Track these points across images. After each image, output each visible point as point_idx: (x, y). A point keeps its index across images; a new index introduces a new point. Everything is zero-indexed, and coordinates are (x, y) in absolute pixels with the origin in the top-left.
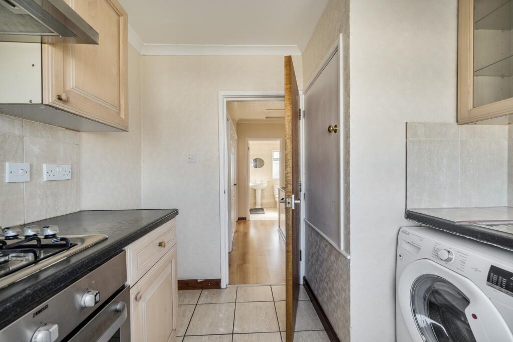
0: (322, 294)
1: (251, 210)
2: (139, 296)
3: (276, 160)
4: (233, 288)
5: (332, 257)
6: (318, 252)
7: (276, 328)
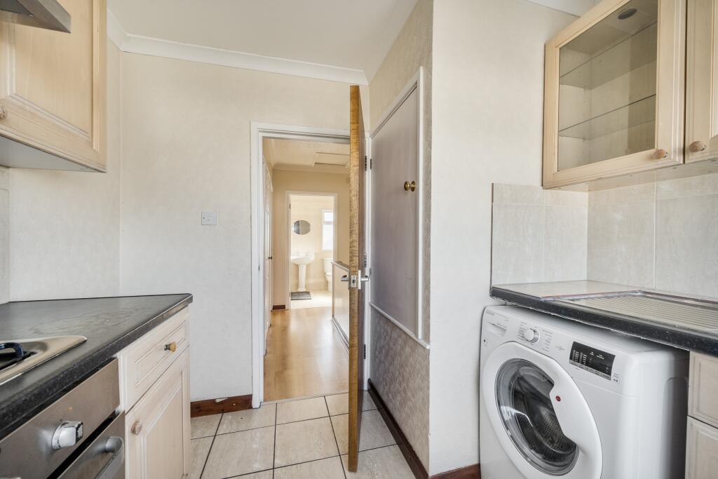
0: (394, 398)
1: (292, 294)
2: (138, 426)
3: (328, 223)
4: (270, 406)
5: (408, 349)
6: (388, 345)
7: (333, 451)
